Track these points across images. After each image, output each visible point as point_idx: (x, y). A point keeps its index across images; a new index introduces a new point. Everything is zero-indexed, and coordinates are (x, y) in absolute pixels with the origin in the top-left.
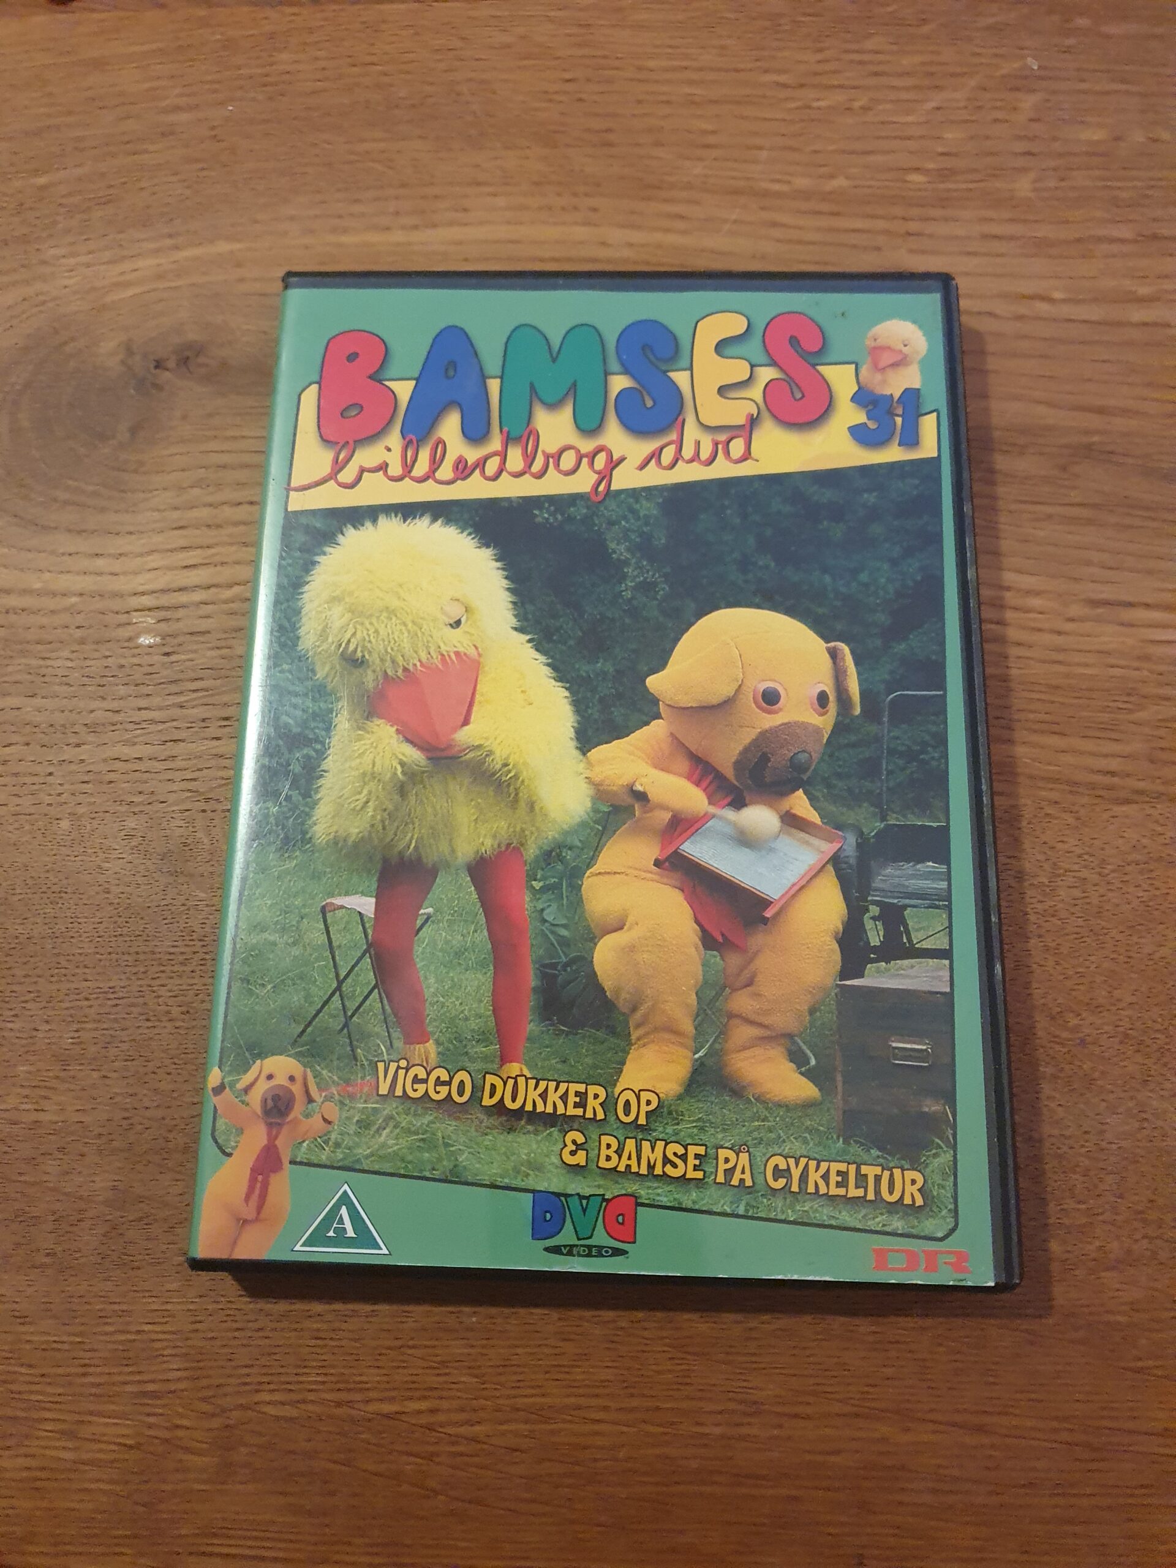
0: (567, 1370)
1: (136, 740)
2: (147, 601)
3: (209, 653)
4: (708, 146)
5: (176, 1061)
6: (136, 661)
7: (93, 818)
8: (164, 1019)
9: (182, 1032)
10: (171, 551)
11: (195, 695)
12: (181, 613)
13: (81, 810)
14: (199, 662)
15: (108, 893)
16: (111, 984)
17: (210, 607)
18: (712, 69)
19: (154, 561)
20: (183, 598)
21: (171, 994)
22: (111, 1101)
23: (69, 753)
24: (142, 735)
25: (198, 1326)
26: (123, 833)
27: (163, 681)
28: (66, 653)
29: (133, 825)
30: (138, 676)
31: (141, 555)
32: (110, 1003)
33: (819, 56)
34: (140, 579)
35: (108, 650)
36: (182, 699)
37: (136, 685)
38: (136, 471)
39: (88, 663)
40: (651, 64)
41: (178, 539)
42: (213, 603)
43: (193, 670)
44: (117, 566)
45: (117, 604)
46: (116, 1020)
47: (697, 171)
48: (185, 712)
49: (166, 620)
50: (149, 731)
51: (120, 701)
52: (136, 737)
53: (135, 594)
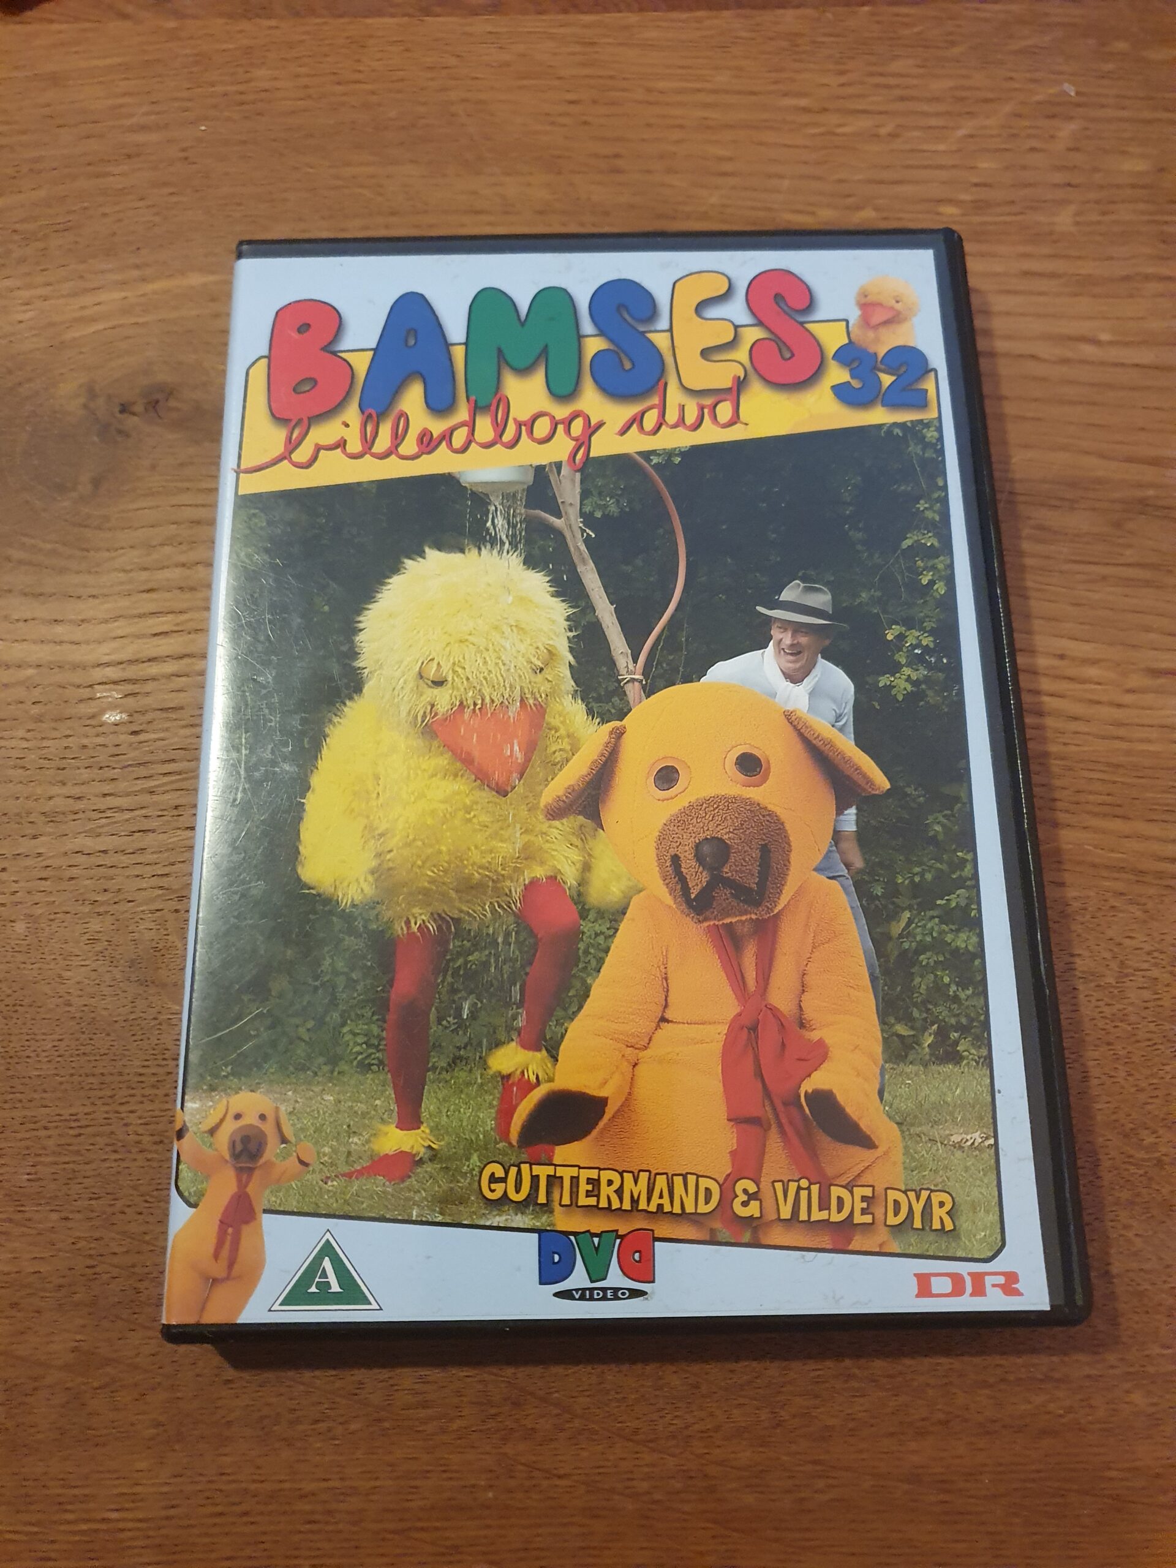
1: (101, 830)
2: (111, 673)
3: (183, 732)
4: (725, 174)
5: (148, 1198)
6: (100, 740)
7: (51, 920)
8: (134, 1150)
9: (155, 1164)
10: (140, 616)
11: (166, 779)
12: (149, 687)
13: (38, 911)
14: (172, 741)
15: (70, 1005)
16: (73, 1111)
17: (183, 679)
18: (727, 92)
19: (121, 627)
20: (154, 669)
21: (140, 1122)
22: (74, 1247)
23: (25, 846)
24: (108, 824)
25: (172, 1512)
26: (87, 936)
27: (130, 763)
28: (21, 733)
29: (97, 928)
30: (103, 758)
31: (106, 621)
32: (72, 1132)
33: (843, 79)
34: (105, 648)
35: (69, 728)
36: (152, 783)
37: (101, 768)
38: (99, 528)
39: (45, 743)
40: (661, 85)
41: (145, 604)
42: (187, 675)
43: (165, 751)
44: (77, 634)
45: (77, 677)
46: (78, 1153)
47: (714, 200)
48: (155, 798)
49: (134, 694)
50: (114, 820)
51: (83, 786)
52: (102, 826)
53: (99, 665)
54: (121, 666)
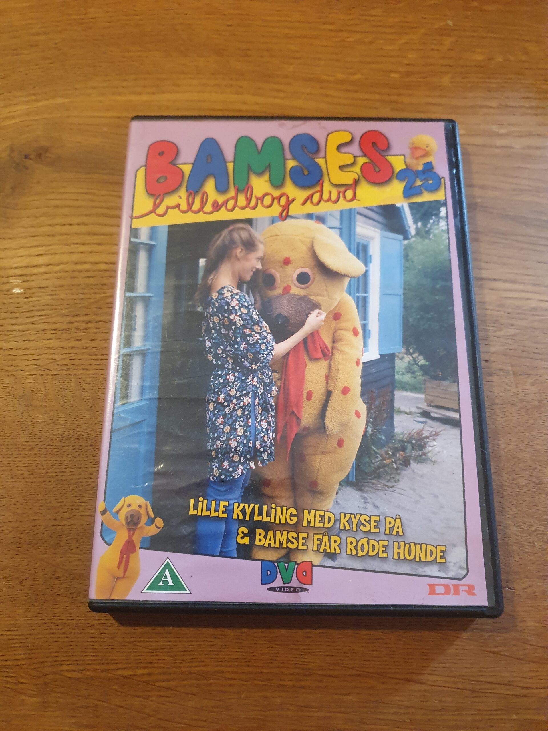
0: (217, 653)
1: (10, 339)
2: (17, 271)
3: (47, 298)
4: (296, 58)
6: (11, 301)
8: (20, 477)
10: (31, 247)
11: (40, 318)
12: (34, 278)
14: (42, 301)
17: (49, 275)
18: (298, 22)
19: (21, 252)
20: (35, 270)
21: (23, 465)
24: (13, 337)
26: (3, 385)
27: (24, 311)
29: (7, 382)
30: (12, 309)
31: (15, 249)
33: (349, 17)
34: (15, 261)
36: (33, 319)
37: (11, 313)
38: (14, 208)
41: (34, 242)
42: (50, 273)
43: (39, 306)
44: (3, 254)
45: (3, 273)
47: (290, 69)
48: (34, 326)
49: (27, 281)
50: (17, 335)
51: (3, 321)
52: (10, 338)
53: (12, 268)
54: (21, 269)
